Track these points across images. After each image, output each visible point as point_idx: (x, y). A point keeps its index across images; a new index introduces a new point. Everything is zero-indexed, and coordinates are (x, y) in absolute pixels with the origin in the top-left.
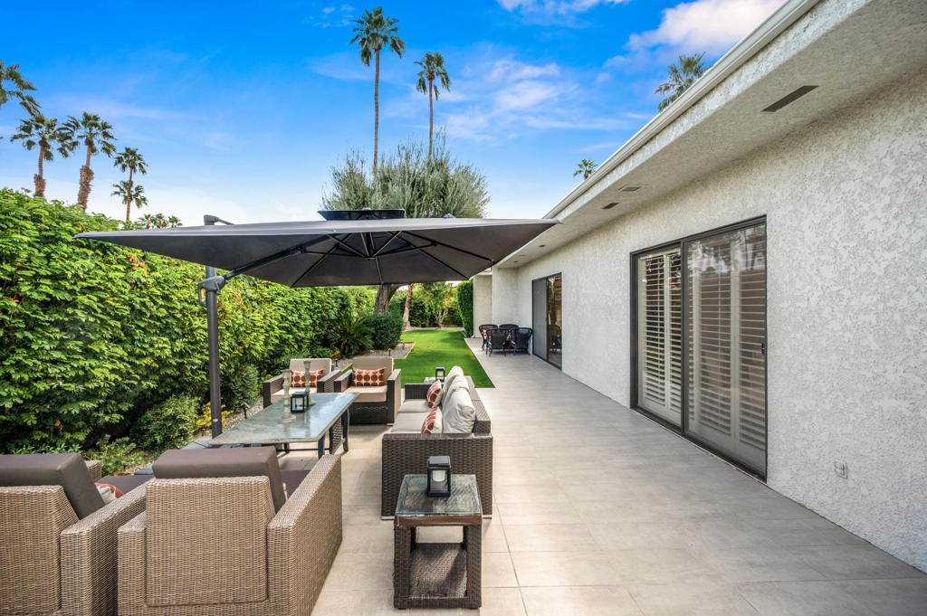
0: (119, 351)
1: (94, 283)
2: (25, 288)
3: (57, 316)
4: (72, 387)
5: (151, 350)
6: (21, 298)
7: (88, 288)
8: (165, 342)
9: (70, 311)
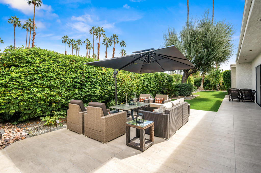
0: (100, 88)
1: (95, 73)
2: (84, 74)
3: (90, 80)
4: (92, 94)
5: (107, 88)
6: (84, 76)
7: (94, 74)
8: (110, 87)
9: (91, 79)
